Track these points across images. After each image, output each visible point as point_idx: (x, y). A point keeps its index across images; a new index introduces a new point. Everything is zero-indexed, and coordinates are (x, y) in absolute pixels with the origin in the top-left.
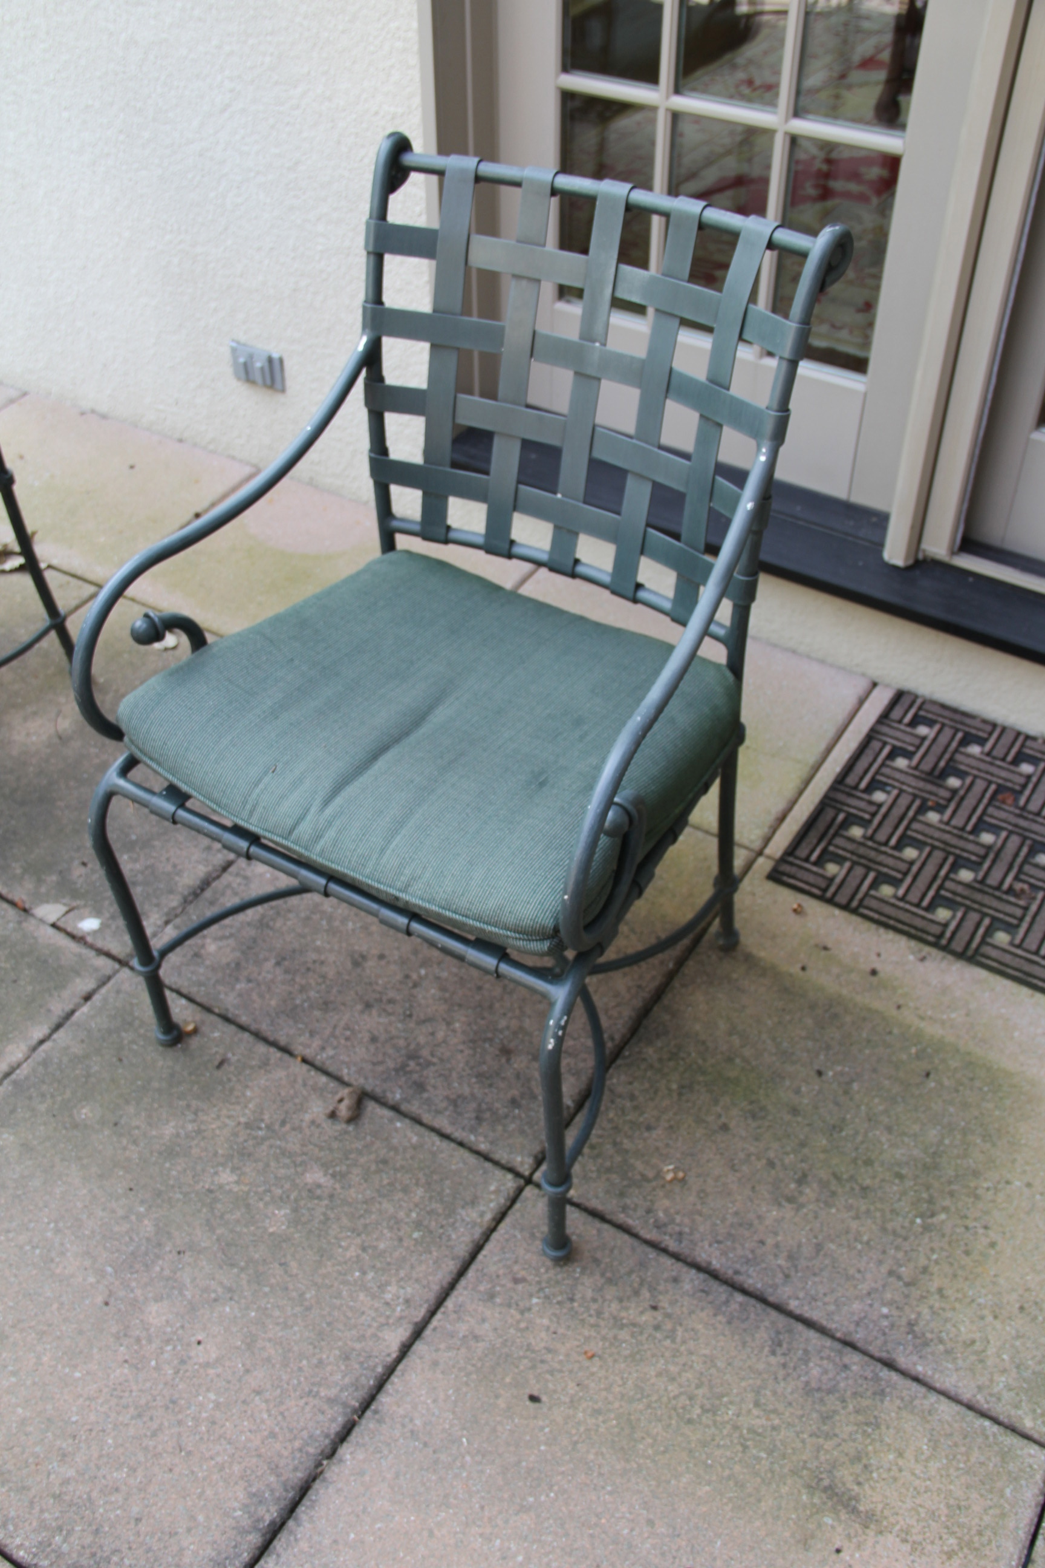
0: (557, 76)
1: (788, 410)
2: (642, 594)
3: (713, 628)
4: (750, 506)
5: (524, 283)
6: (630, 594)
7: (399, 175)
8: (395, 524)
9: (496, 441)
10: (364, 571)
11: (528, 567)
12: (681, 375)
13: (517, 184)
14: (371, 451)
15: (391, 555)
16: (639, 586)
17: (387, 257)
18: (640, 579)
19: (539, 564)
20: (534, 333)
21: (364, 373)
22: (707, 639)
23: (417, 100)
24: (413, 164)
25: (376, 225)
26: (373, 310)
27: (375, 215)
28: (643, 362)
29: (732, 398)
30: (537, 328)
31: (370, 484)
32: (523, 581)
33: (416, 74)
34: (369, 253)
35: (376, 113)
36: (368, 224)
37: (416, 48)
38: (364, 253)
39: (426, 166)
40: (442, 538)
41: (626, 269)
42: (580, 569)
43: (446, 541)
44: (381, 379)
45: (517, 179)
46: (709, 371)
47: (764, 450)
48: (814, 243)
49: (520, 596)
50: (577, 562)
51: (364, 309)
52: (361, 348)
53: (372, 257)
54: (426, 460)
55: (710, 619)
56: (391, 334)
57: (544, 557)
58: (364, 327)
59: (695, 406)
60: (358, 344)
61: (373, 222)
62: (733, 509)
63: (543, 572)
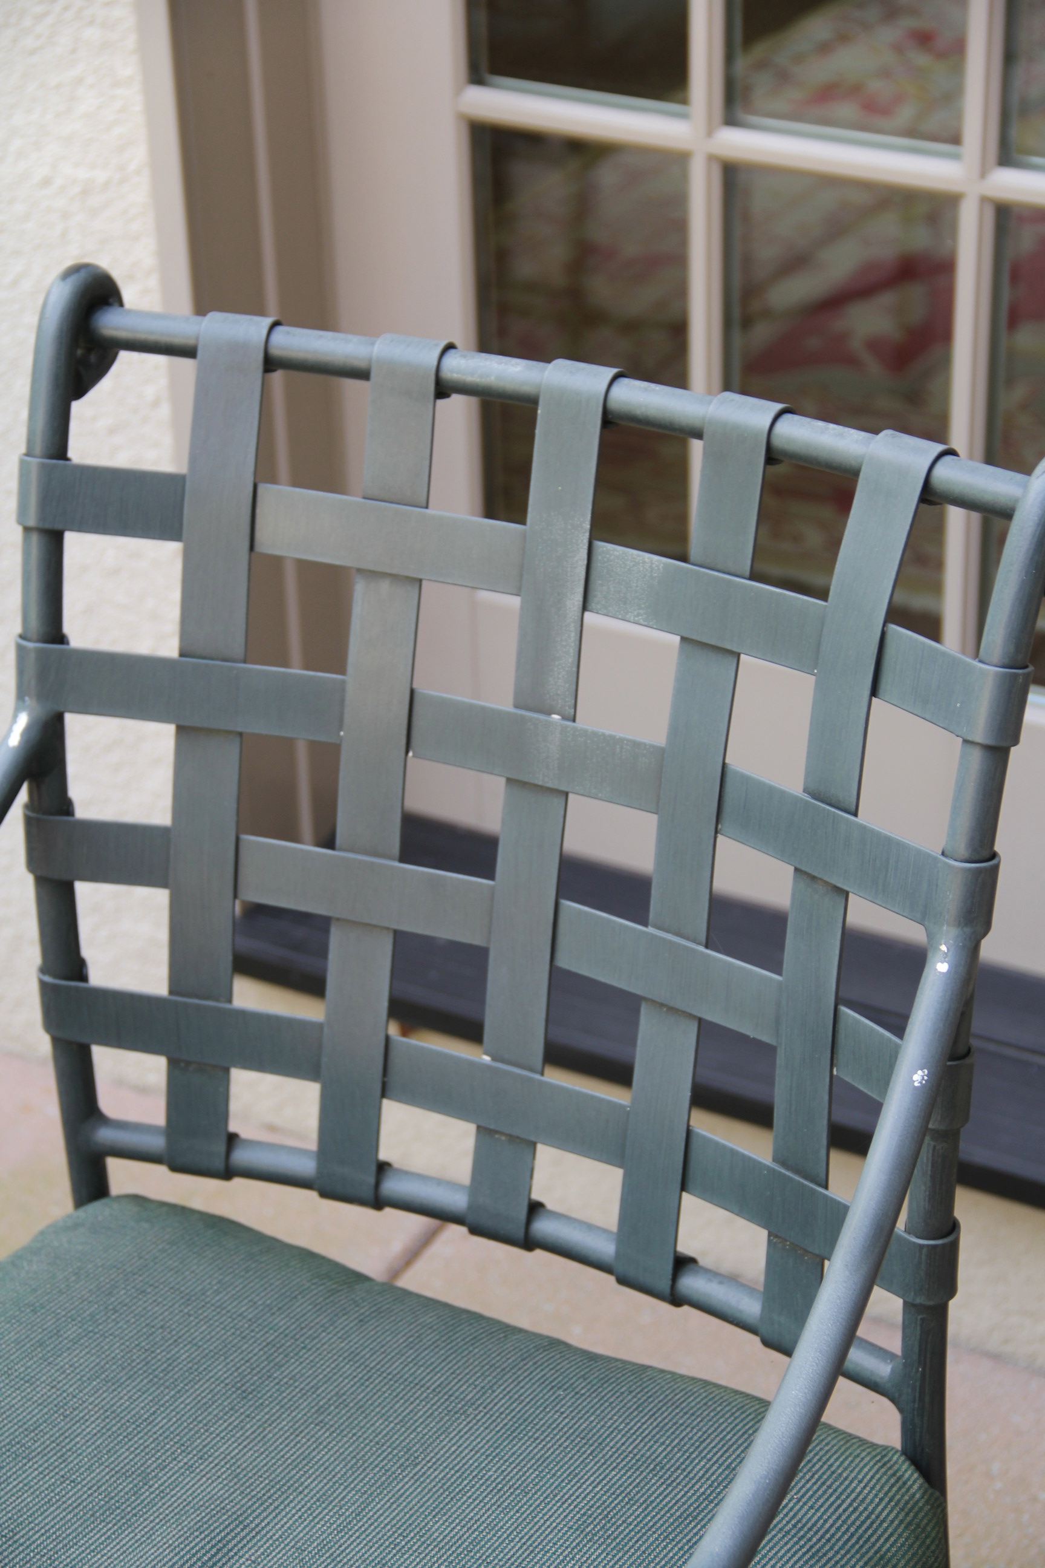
0: (458, 92)
1: (994, 856)
2: (690, 1283)
3: (857, 1357)
4: (919, 1077)
5: (385, 586)
6: (664, 1284)
7: (93, 358)
8: (105, 1135)
9: (336, 939)
10: (31, 1251)
11: (416, 1223)
12: (746, 780)
13: (362, 374)
14: (44, 970)
15: (96, 1208)
16: (682, 1263)
17: (71, 539)
18: (686, 1246)
19: (443, 1216)
20: (412, 692)
21: (23, 796)
22: (842, 1382)
23: (139, 155)
24: (122, 334)
25: (43, 466)
26: (41, 655)
27: (38, 449)
28: (660, 753)
29: (864, 829)
30: (415, 686)
31: (43, 1044)
32: (412, 1255)
33: (133, 97)
34: (27, 530)
35: (46, 182)
36: (23, 466)
37: (131, 41)
38: (18, 531)
39: (152, 338)
40: (219, 1164)
41: (610, 552)
42: (543, 1227)
43: (228, 1173)
44: (66, 807)
45: (362, 364)
46: (808, 773)
47: (944, 948)
48: (1025, 487)
49: (406, 1294)
50: (535, 1208)
51: (21, 651)
52: (15, 740)
53: (35, 538)
54: (175, 986)
55: (849, 1337)
56: (84, 709)
57: (458, 1201)
58: (21, 693)
59: (783, 852)
60: (10, 731)
61: (35, 461)
62: (885, 1081)
63: (456, 1232)
